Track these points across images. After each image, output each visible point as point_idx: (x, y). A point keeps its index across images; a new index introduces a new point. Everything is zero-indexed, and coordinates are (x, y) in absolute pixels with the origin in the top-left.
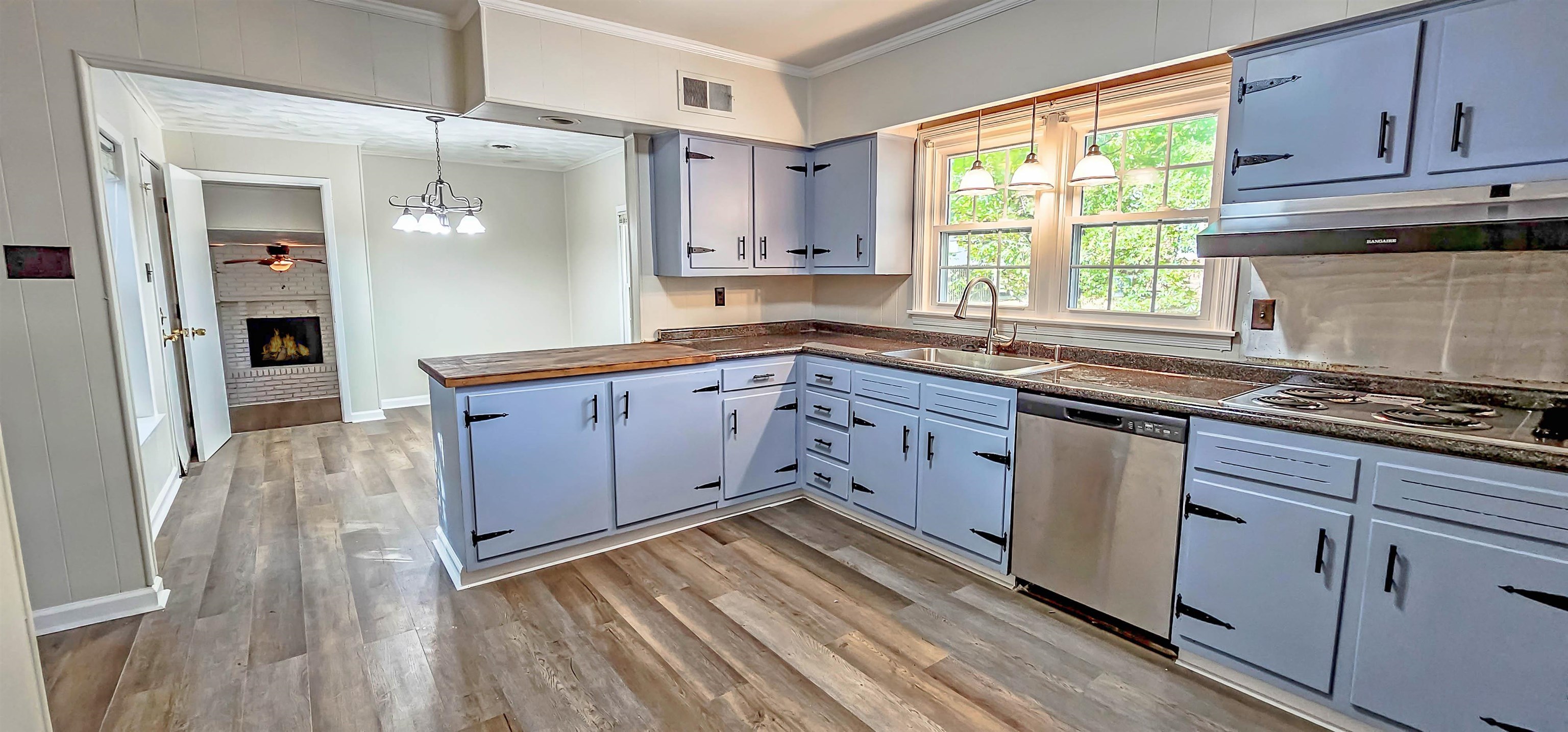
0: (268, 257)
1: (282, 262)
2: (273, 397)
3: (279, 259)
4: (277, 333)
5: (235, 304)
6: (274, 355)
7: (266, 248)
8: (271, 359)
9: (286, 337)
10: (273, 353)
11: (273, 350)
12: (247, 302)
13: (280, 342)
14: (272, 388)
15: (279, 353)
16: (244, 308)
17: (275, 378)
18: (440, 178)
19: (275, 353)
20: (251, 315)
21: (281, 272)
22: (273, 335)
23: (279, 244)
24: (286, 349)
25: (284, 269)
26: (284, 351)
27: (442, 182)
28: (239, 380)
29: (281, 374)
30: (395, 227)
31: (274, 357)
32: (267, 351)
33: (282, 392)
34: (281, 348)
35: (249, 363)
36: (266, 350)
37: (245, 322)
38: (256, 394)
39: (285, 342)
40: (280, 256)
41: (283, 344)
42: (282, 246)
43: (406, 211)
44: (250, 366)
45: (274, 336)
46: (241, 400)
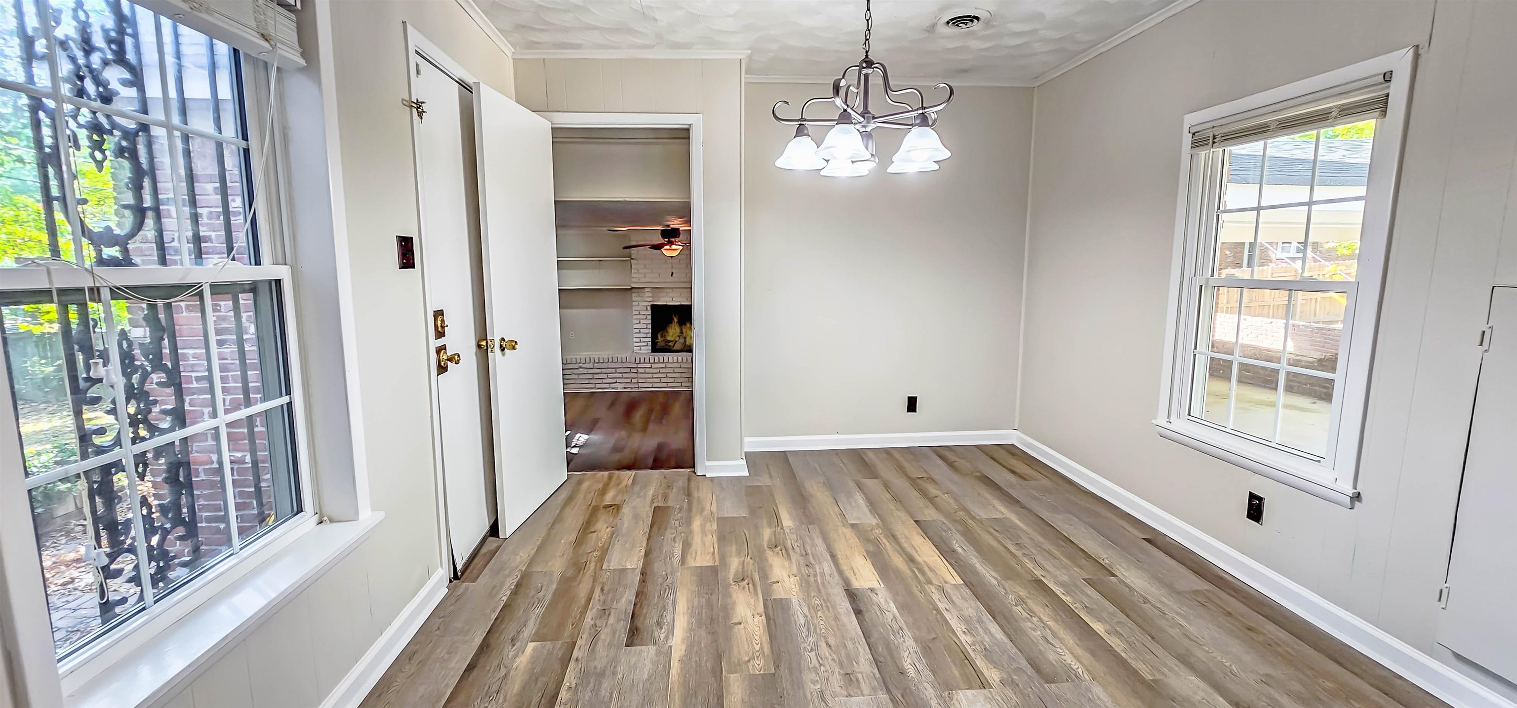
0: (660, 240)
1: (674, 247)
2: (665, 385)
3: (671, 243)
4: (676, 320)
5: (642, 290)
6: (670, 344)
7: (660, 231)
8: (666, 347)
9: (685, 325)
10: (669, 341)
11: (669, 338)
12: (652, 288)
13: (678, 330)
14: (664, 375)
15: (676, 341)
16: (650, 295)
17: (668, 365)
18: (867, 56)
19: (672, 341)
20: (655, 301)
21: (672, 257)
22: (671, 321)
23: (669, 226)
24: (685, 338)
25: (675, 254)
26: (682, 340)
27: (869, 63)
28: (639, 366)
29: (673, 362)
30: (780, 163)
31: (670, 346)
32: (662, 339)
33: (672, 380)
34: (679, 336)
35: (650, 348)
36: (661, 337)
37: (649, 308)
38: (651, 380)
39: (684, 331)
40: (671, 239)
41: (682, 332)
42: (672, 228)
43: (801, 131)
44: (651, 351)
45: (671, 323)
46: (640, 385)
